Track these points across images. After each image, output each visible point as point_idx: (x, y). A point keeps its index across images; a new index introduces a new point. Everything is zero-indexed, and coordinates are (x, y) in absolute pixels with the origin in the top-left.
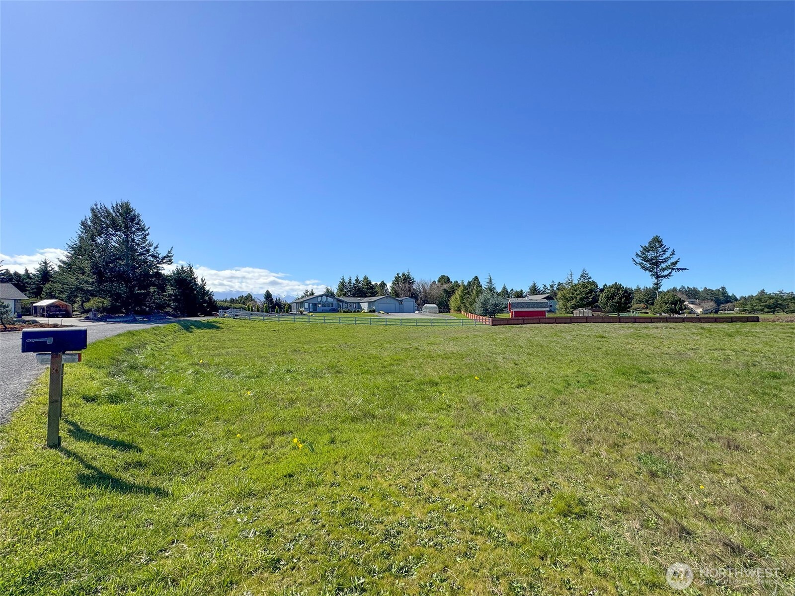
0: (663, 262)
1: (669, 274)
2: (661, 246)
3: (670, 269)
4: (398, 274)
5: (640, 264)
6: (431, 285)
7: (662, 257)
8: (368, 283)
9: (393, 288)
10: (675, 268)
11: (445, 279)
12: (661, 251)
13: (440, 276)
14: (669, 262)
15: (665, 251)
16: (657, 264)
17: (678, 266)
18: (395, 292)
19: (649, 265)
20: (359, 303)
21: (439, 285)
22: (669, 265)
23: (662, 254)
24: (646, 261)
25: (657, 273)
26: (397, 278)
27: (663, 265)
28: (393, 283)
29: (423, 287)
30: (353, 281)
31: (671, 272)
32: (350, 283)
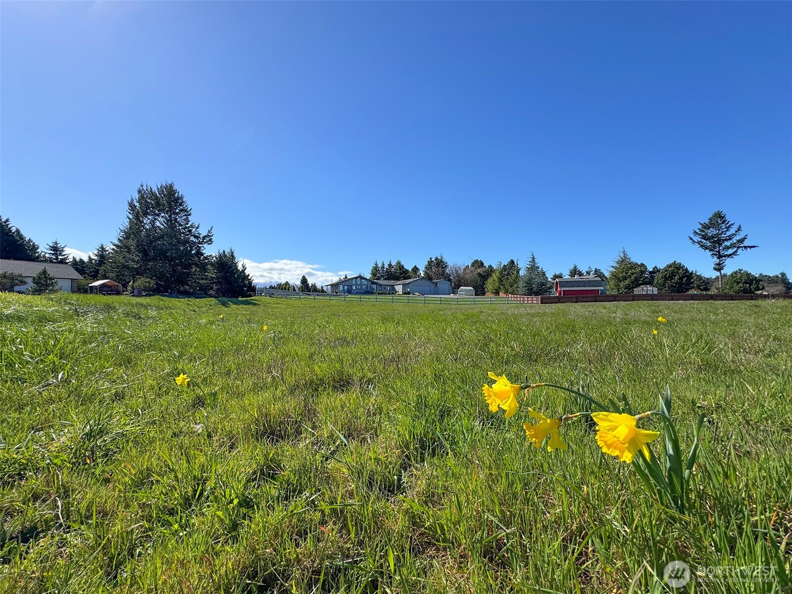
0: (726, 240)
1: (734, 253)
2: (723, 222)
3: (735, 247)
4: (431, 259)
5: (699, 243)
6: (464, 270)
7: (725, 234)
8: (401, 267)
9: (426, 273)
10: (742, 245)
11: (478, 264)
12: (724, 227)
13: (473, 261)
14: (734, 240)
15: (729, 227)
16: (719, 242)
17: (746, 243)
18: (429, 276)
19: (709, 244)
20: (393, 285)
21: (473, 269)
22: (734, 243)
23: (726, 231)
24: (706, 240)
25: (719, 252)
26: (430, 262)
27: (728, 243)
28: (426, 268)
29: (457, 272)
30: (386, 266)
31: (737, 250)
32: (383, 267)
